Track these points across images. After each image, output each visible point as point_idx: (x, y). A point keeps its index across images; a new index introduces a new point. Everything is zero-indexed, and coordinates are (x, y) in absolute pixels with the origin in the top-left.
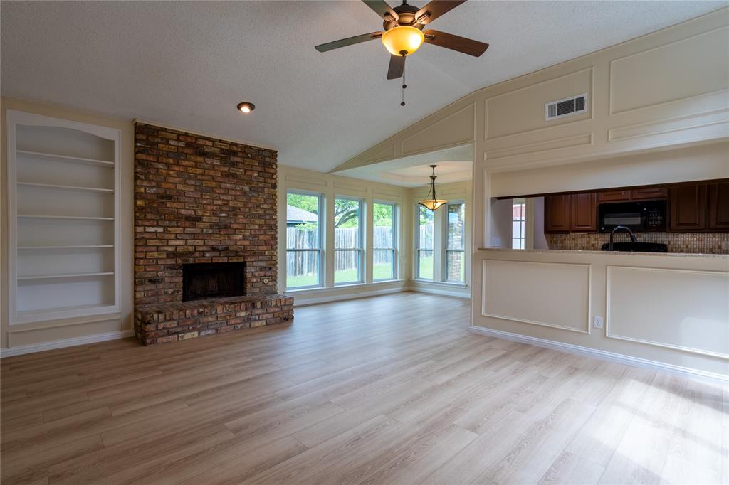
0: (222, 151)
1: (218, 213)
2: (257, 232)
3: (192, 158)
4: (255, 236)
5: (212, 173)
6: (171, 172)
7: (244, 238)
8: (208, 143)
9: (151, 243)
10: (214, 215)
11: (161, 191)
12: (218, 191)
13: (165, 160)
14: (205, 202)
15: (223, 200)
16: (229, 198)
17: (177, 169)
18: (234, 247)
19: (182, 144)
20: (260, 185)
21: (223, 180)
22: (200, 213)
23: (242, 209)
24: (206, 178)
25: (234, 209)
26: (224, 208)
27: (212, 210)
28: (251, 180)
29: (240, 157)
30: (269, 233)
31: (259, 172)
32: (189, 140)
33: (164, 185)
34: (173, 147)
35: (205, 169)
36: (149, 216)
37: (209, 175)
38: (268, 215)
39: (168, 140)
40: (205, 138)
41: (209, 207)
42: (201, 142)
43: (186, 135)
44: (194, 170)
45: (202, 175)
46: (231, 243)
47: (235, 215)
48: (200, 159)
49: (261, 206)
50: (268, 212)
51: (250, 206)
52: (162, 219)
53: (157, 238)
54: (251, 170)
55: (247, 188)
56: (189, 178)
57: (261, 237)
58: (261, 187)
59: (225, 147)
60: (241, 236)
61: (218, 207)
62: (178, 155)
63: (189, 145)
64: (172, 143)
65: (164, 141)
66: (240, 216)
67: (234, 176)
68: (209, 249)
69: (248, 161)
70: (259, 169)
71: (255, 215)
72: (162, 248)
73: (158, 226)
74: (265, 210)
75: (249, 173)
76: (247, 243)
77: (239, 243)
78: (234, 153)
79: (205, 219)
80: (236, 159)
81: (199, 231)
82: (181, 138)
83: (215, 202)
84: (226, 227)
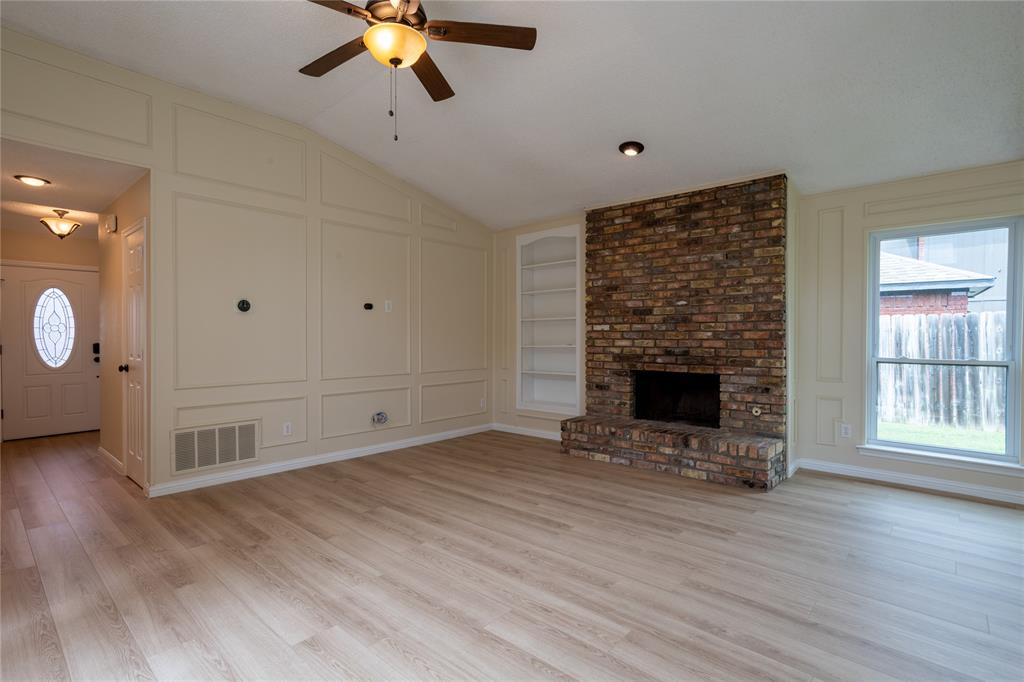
0: (680, 210)
1: (674, 300)
2: (740, 327)
3: (640, 232)
4: (735, 332)
5: (665, 246)
6: (617, 257)
7: (716, 336)
8: (659, 206)
9: (598, 343)
10: (670, 304)
11: (607, 282)
12: (672, 270)
13: (610, 245)
14: (655, 288)
15: (681, 280)
16: (691, 276)
17: (623, 251)
18: (699, 350)
19: (628, 219)
20: (745, 245)
21: (680, 252)
22: (650, 303)
23: (711, 291)
24: (657, 254)
25: (697, 292)
26: (683, 293)
27: (666, 297)
28: (728, 241)
29: (706, 210)
30: (765, 328)
31: (741, 224)
32: (636, 210)
33: (611, 275)
34: (618, 227)
35: (656, 242)
36: (596, 313)
37: (660, 250)
38: (762, 294)
39: (613, 220)
40: (655, 201)
41: (661, 294)
42: (649, 208)
43: (633, 205)
44: (641, 248)
45: (653, 251)
46: (694, 344)
47: (700, 301)
48: (649, 231)
49: (748, 281)
50: (761, 290)
51: (726, 284)
52: (608, 316)
53: (604, 338)
54: (728, 224)
55: (719, 256)
56: (637, 259)
57: (747, 335)
58: (747, 249)
59: (682, 203)
60: (710, 334)
61: (673, 292)
62: (626, 232)
63: (636, 218)
64: (617, 221)
65: (610, 223)
66: (709, 303)
67: (697, 241)
68: (662, 353)
69: (720, 212)
70: (743, 218)
71: (735, 297)
72: (608, 350)
73: (605, 323)
74: (755, 286)
75: (723, 231)
76: (719, 344)
77: (705, 344)
78: (697, 207)
79: (656, 311)
80: (701, 215)
81: (648, 327)
82: (626, 212)
83: (670, 286)
84: (686, 320)
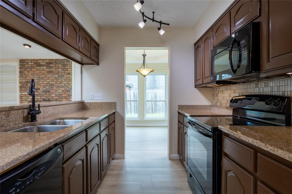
0: (47, 63)
1: (46, 86)
2: (61, 93)
3: (36, 67)
4: (61, 95)
5: (43, 72)
6: (29, 74)
7: (56, 96)
8: (41, 61)
9: (24, 98)
10: (45, 87)
11: (26, 80)
12: (45, 78)
13: (27, 70)
14: (40, 83)
15: (47, 81)
16: (50, 80)
17: (31, 72)
18: (52, 99)
19: (32, 63)
20: (62, 74)
21: (47, 74)
22: (39, 87)
23: (55, 84)
24: (41, 74)
25: (52, 85)
26: (48, 85)
27: (43, 85)
28: (58, 73)
29: (54, 64)
30: (67, 93)
31: (61, 69)
32: (35, 61)
33: (27, 78)
34: (30, 65)
35: (41, 71)
36: (23, 89)
37: (42, 73)
38: (66, 86)
39: (28, 63)
40: (40, 60)
41: (42, 85)
42: (39, 61)
43: (34, 60)
44: (37, 72)
45: (40, 73)
46: (51, 98)
47: (53, 87)
48: (39, 68)
49: (63, 83)
50: (66, 85)
51: (58, 83)
52: (27, 90)
53: (25, 96)
54: (58, 69)
55: (57, 76)
56: (35, 75)
57: (63, 95)
58: (63, 75)
59: (48, 61)
60: (55, 95)
61: (45, 84)
62: (32, 67)
63: (35, 63)
64: (29, 64)
65: (27, 64)
66: (54, 87)
67: (52, 72)
68: (42, 100)
69: (57, 65)
70: (62, 68)
71: (60, 86)
72: (27, 99)
73: (26, 92)
74: (65, 84)
75: (57, 70)
76: (57, 97)
77: (54, 98)
78: (51, 63)
79: (41, 89)
80: (52, 65)
81: (39, 93)
82: (32, 61)
83: (44, 83)
84: (49, 92)
